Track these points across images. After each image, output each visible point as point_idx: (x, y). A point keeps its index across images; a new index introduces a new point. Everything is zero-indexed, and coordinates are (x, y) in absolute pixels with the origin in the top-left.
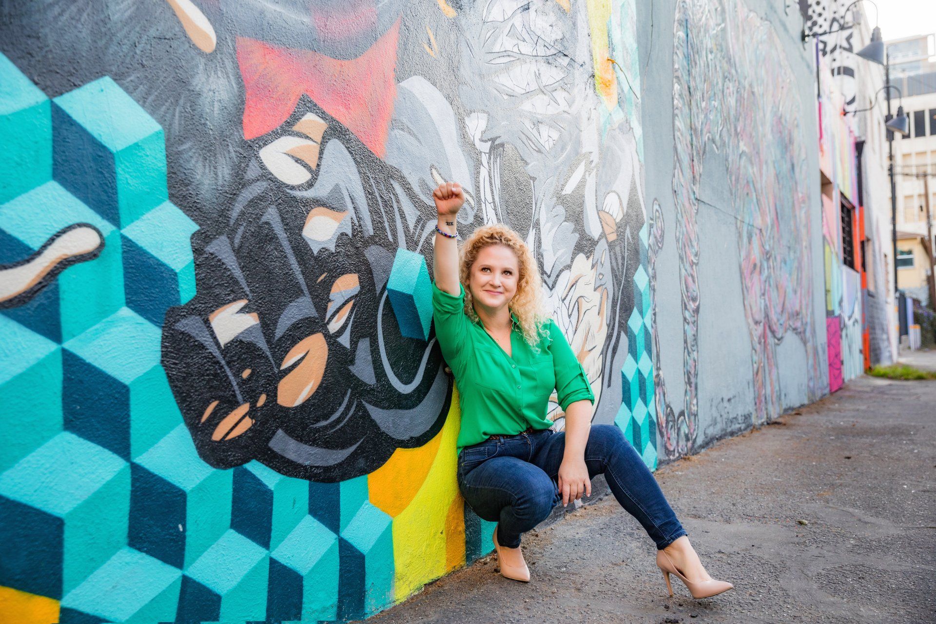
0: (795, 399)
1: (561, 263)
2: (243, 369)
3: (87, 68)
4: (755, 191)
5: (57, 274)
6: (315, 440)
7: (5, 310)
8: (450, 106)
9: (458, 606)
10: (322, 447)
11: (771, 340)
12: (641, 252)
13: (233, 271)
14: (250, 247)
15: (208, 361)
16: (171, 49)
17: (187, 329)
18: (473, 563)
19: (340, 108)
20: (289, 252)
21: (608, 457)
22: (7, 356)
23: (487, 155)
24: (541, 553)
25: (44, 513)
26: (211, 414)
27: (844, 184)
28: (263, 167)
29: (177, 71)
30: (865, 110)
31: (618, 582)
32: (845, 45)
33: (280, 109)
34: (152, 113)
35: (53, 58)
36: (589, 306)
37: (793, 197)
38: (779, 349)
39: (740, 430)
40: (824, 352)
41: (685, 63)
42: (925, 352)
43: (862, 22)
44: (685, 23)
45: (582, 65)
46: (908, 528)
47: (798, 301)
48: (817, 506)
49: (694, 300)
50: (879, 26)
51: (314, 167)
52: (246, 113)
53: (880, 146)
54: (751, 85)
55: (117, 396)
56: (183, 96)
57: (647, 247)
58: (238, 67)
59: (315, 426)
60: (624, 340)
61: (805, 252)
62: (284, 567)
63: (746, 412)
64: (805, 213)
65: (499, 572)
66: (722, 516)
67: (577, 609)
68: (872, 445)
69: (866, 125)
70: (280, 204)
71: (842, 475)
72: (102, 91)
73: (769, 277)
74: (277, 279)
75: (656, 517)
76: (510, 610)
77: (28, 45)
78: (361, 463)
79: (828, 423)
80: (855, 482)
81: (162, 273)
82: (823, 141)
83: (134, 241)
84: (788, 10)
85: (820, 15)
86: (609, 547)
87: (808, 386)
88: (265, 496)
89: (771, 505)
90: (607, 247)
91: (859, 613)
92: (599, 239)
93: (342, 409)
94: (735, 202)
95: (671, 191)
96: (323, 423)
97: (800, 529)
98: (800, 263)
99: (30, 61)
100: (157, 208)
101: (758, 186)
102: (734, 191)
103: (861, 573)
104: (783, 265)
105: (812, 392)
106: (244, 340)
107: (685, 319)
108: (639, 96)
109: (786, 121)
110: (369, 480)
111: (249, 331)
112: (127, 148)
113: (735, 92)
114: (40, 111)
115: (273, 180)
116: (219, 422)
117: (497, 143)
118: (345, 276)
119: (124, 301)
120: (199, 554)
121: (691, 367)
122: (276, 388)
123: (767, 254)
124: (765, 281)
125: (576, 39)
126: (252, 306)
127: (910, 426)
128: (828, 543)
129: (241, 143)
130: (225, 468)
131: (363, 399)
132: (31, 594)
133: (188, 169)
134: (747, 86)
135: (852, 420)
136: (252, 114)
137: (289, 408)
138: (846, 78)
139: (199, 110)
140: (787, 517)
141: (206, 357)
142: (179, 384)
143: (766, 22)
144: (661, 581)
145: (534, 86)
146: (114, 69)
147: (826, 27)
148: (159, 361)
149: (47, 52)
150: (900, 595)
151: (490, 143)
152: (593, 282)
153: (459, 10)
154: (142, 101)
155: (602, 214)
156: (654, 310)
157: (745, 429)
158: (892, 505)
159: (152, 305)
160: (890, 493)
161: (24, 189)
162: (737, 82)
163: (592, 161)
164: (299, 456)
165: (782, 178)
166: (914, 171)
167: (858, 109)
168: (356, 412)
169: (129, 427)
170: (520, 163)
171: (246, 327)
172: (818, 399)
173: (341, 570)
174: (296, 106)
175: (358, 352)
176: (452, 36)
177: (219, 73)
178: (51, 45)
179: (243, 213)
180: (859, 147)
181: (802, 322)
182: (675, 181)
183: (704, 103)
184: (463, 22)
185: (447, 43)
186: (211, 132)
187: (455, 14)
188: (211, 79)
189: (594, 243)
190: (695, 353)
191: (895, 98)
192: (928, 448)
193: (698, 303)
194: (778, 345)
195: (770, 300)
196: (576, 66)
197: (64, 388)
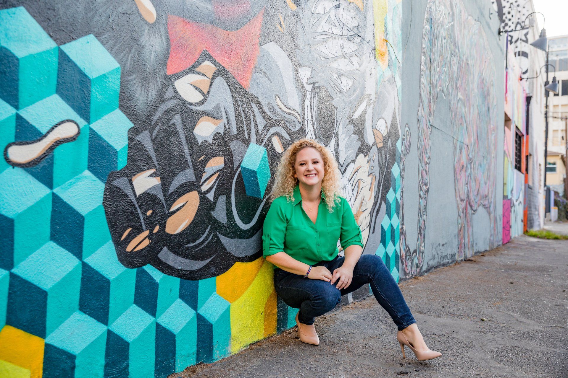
0: (482, 247)
1: (349, 159)
2: (148, 210)
3: (81, 29)
4: (466, 122)
5: (53, 149)
6: (186, 254)
7: (26, 168)
8: (290, 61)
9: (271, 358)
10: (189, 259)
11: (470, 211)
12: (396, 155)
13: (150, 152)
14: (162, 138)
15: (129, 205)
16: (130, 20)
17: (119, 185)
18: (281, 333)
19: (225, 59)
20: (184, 142)
21: (373, 274)
22: (26, 195)
23: (310, 92)
24: (328, 328)
25: (39, 288)
26: (127, 235)
27: (518, 121)
28: (175, 91)
29: (132, 33)
30: (533, 78)
31: (373, 348)
32: (524, 38)
33: (189, 58)
34: (115, 57)
35: (62, 22)
36: (364, 185)
37: (488, 127)
38: (474, 216)
39: (448, 263)
40: (500, 220)
41: (429, 45)
42: (560, 223)
43: (535, 25)
44: (430, 21)
45: (368, 42)
46: (546, 327)
47: (487, 189)
48: (492, 310)
49: (426, 184)
50: (545, 28)
51: (206, 93)
52: (170, 59)
53: (541, 99)
54: (467, 60)
55: (78, 222)
56: (134, 48)
57: (400, 152)
58: (168, 32)
59: (186, 246)
60: (384, 206)
61: (493, 160)
62: (164, 329)
63: (453, 253)
64: (494, 137)
65: (299, 338)
66: (436, 313)
67: (348, 362)
68: (526, 276)
69: (533, 87)
70: (182, 113)
71: (508, 293)
72: (88, 42)
73: (470, 174)
74: (175, 157)
75: (399, 311)
76: (305, 361)
77: (48, 14)
78: (213, 269)
79: (500, 262)
80: (515, 298)
81: (109, 151)
82: (507, 95)
83: (96, 131)
84: (491, 16)
85: (510, 20)
86: (368, 327)
87: (490, 239)
88: (154, 286)
89: (465, 308)
90: (376, 150)
91: (514, 374)
92: (373, 146)
93: (204, 237)
94: (453, 128)
95: (416, 120)
96: (192, 245)
97: (482, 323)
98: (489, 166)
99: (49, 23)
100: (111, 113)
101: (468, 119)
102: (453, 122)
103: (517, 351)
104: (479, 167)
105: (492, 244)
106: (150, 193)
107: (420, 196)
108: (401, 62)
109: (486, 82)
110: (217, 280)
111: (154, 188)
112: (99, 77)
113: (457, 63)
114: (53, 53)
115: (180, 99)
116: (131, 241)
117: (316, 85)
118: (216, 157)
119: (87, 166)
120: (117, 317)
121: (422, 225)
122: (165, 222)
123: (470, 160)
124: (469, 176)
125: (366, 27)
126: (157, 173)
127: (549, 266)
128: (498, 333)
129: (164, 77)
130: (132, 268)
131: (218, 232)
132: (31, 334)
133: (132, 91)
134: (465, 60)
135: (515, 261)
136: (173, 60)
137: (172, 235)
138: (523, 58)
139: (143, 56)
140: (474, 316)
141: (127, 202)
142: (111, 217)
143: (478, 23)
144: (398, 349)
145: (339, 53)
146: (96, 30)
147: (513, 27)
148: (102, 203)
149: (58, 18)
150: (539, 365)
151: (312, 85)
152: (367, 171)
153: (298, 6)
154: (110, 50)
155: (375, 131)
156: (402, 189)
157: (452, 263)
158: (537, 312)
159: (101, 170)
160: (536, 305)
161: (41, 98)
162: (459, 57)
163: (371, 99)
164: (176, 263)
165: (482, 115)
166: (560, 115)
167: (529, 77)
168: (212, 239)
169: (82, 241)
170: (329, 98)
171: (152, 185)
172: (495, 247)
173: (198, 332)
174: (199, 56)
175: (217, 204)
176: (293, 21)
177: (156, 35)
178: (61, 15)
179: (160, 118)
180: (528, 99)
181: (489, 201)
182: (419, 113)
183: (439, 68)
184: (300, 13)
185: (291, 24)
186: (148, 70)
187: (296, 8)
188: (151, 39)
189: (369, 148)
190: (425, 216)
191: (552, 71)
192: (559, 280)
193: (428, 187)
194: (474, 214)
195: (470, 187)
196: (365, 42)
197: (52, 215)
